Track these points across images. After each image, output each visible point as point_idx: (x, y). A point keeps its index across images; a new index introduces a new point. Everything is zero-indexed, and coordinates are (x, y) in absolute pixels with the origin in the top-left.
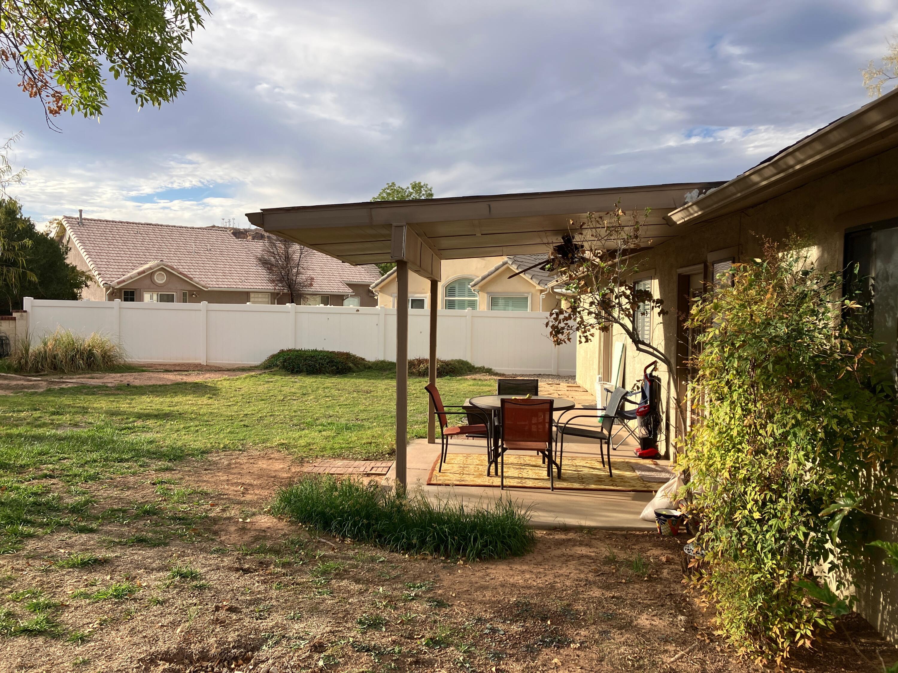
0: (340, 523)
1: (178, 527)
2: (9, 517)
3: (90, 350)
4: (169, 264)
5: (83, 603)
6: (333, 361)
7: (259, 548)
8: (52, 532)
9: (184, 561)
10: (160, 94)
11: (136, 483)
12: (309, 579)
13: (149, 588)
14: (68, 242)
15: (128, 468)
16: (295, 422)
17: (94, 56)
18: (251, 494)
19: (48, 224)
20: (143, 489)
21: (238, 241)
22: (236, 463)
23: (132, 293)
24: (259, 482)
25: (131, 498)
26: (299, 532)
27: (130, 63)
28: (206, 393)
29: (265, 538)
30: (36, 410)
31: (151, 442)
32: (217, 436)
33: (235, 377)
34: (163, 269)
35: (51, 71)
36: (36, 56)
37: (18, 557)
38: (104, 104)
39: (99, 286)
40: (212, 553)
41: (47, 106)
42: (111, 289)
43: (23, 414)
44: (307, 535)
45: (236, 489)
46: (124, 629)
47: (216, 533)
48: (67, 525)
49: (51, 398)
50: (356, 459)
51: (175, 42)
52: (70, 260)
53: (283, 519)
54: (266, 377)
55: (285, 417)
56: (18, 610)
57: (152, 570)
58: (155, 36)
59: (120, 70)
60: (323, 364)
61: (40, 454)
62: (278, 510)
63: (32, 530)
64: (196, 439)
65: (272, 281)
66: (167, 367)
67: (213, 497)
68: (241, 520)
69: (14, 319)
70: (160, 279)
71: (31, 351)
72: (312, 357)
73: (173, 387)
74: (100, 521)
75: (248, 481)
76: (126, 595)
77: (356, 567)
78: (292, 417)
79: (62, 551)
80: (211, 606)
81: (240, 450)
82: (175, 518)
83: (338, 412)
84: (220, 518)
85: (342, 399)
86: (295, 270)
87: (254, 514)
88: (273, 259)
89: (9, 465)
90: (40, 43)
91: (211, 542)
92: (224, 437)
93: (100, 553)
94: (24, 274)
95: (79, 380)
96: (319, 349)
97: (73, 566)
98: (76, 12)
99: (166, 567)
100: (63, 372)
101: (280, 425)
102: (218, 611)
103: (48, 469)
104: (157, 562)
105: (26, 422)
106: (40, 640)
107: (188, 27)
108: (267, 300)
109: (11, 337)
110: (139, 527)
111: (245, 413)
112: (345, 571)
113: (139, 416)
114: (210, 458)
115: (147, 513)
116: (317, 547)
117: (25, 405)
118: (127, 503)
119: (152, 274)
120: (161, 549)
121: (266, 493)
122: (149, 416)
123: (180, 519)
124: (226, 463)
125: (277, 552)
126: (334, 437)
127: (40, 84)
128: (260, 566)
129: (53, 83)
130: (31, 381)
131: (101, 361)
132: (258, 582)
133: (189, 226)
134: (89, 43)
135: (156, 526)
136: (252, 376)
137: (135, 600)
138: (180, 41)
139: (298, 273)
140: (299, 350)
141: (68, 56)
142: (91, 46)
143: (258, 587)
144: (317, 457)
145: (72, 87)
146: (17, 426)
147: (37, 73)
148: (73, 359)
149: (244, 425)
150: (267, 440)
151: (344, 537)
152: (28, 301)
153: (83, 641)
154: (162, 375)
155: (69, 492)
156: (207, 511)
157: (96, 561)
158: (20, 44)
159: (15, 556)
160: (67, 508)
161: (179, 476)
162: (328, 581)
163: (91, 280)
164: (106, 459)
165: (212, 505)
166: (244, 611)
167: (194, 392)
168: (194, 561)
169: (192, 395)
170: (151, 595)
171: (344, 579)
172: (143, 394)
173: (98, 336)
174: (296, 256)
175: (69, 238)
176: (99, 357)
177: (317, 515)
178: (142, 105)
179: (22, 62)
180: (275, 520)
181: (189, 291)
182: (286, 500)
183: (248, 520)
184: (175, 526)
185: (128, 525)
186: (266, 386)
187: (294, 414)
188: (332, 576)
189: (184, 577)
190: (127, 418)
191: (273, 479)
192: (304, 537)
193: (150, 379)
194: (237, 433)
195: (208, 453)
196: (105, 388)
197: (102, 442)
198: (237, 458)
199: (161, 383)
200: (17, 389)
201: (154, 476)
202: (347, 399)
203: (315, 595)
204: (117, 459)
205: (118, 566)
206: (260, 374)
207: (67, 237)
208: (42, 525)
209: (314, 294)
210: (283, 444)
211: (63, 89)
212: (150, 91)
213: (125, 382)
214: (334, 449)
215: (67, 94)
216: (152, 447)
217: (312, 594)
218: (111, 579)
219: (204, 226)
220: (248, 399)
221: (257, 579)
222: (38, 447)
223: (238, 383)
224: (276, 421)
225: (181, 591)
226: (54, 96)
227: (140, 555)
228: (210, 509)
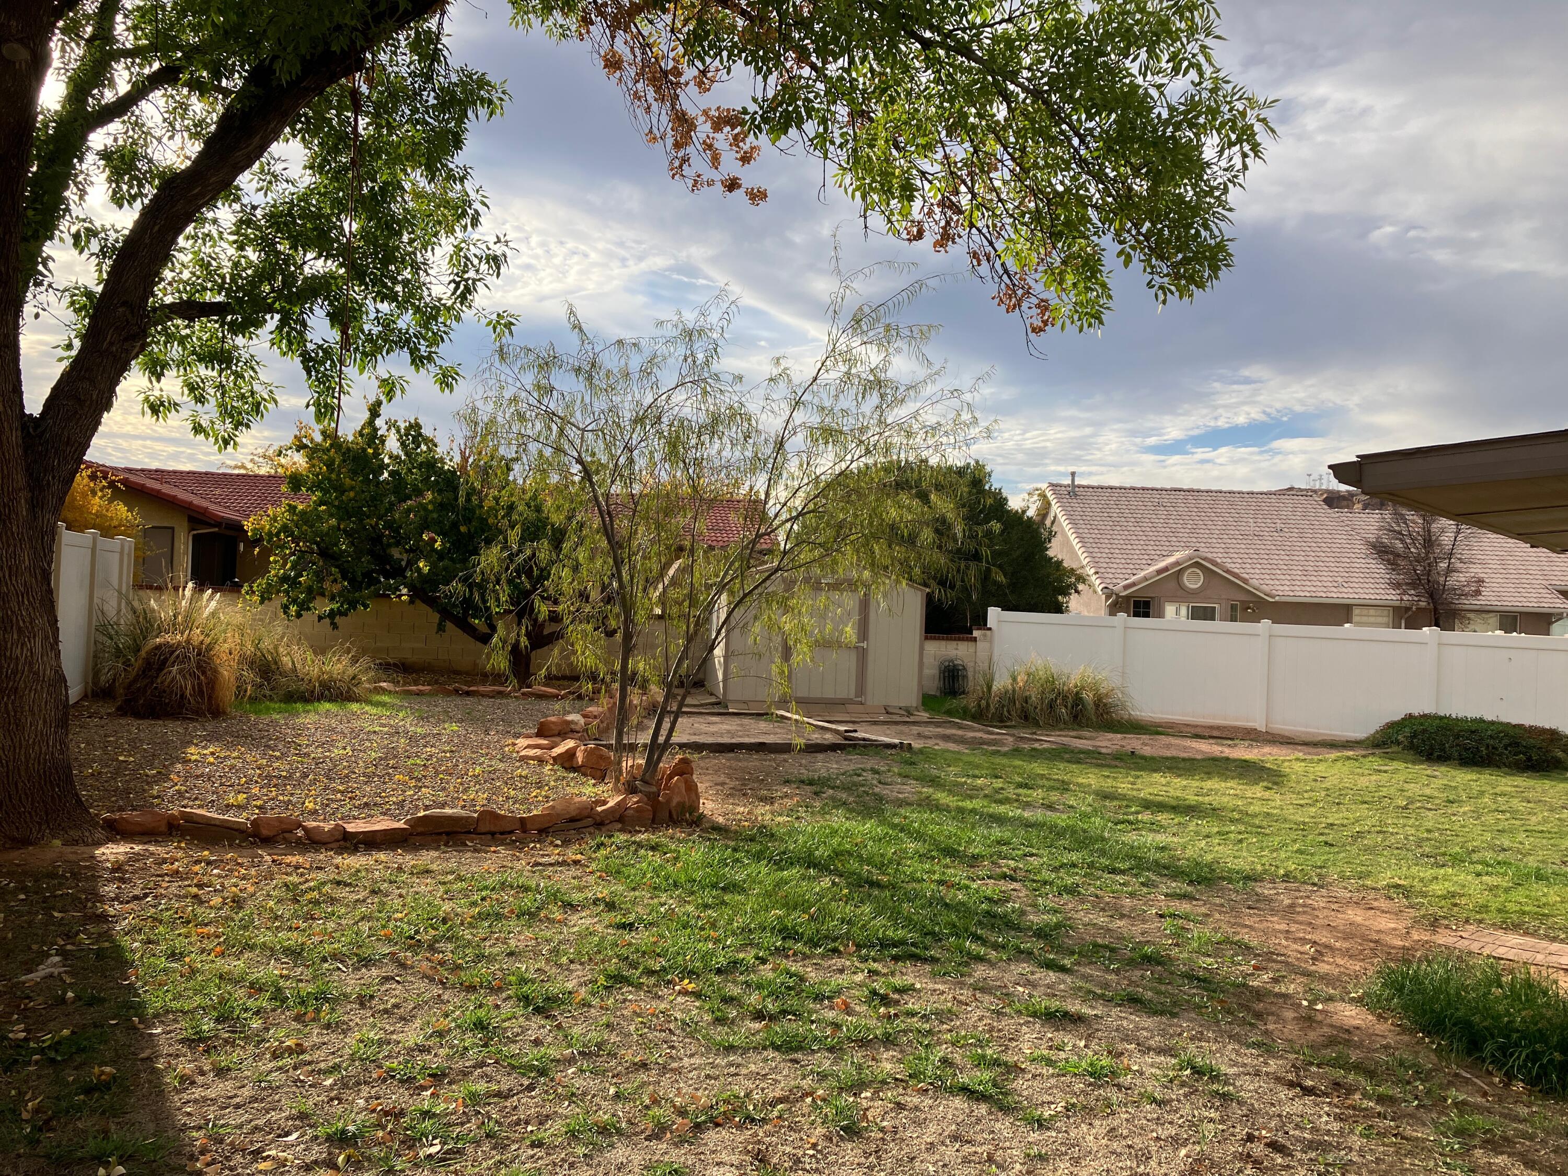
0: (1503, 1049)
1: (1194, 991)
2: (954, 926)
3: (1077, 693)
4: (1209, 556)
5: (1044, 1071)
6: (1517, 744)
7: (1335, 1059)
8: (1009, 959)
9: (1201, 1047)
10: (1191, 280)
11: (1133, 909)
12: (1428, 1135)
13: (1141, 1074)
14: (1053, 523)
15: (1124, 884)
16: (1427, 850)
17: (1095, 238)
18: (1328, 963)
19: (1027, 497)
20: (1144, 921)
21: (1333, 513)
22: (1304, 906)
23: (1147, 604)
24: (1346, 945)
25: (1125, 931)
26: (1417, 1048)
27: (1147, 240)
28: (1261, 779)
29: (1348, 1043)
30: (996, 777)
31: (1163, 849)
32: (1275, 855)
33: (1316, 758)
34: (1197, 565)
35: (1036, 270)
36: (1017, 253)
37: (962, 985)
38: (1108, 308)
39: (1095, 592)
40: (1248, 1047)
41: (1028, 322)
42: (1114, 597)
43: (979, 782)
44: (1433, 1056)
45: (1300, 949)
46: (1101, 1126)
47: (1259, 1015)
48: (1030, 953)
49: (1017, 763)
50: (1554, 939)
51: (1217, 194)
52: (1055, 551)
53: (1386, 1019)
54: (1375, 762)
55: (1406, 839)
56: (957, 1058)
57: (1149, 1049)
58: (1186, 191)
59: (1132, 253)
60: (1496, 749)
61: (998, 843)
62: (1378, 1001)
63: (982, 951)
64: (1237, 854)
65: (1397, 585)
66: (1199, 731)
67: (1259, 955)
68: (1305, 1003)
69: (975, 639)
70: (1193, 581)
71: (994, 688)
72: (1473, 732)
73: (1204, 764)
74: (1076, 957)
75: (1324, 940)
76: (1106, 1076)
77: (1531, 1138)
78: (1422, 840)
79: (1021, 989)
80: (1241, 1131)
81: (1314, 884)
82: (1190, 977)
83: (1521, 843)
84: (1269, 993)
85: (1534, 818)
86: (1443, 565)
87: (1331, 999)
88: (1399, 545)
89: (959, 852)
90: (1023, 233)
91: (1248, 1028)
92: (1288, 858)
93: (1074, 1004)
94: (988, 570)
95: (1059, 740)
96: (1489, 717)
97: (1034, 1015)
98: (1074, 179)
99: (1171, 1049)
100: (1037, 725)
101: (1395, 852)
102: (1252, 1142)
103: (1008, 866)
104: (1157, 1039)
105: (982, 793)
106: (983, 1109)
107: (1239, 166)
108: (1385, 620)
109: (970, 666)
110: (1134, 978)
111: (1329, 821)
112: (1506, 1139)
113: (1147, 805)
114: (1259, 890)
115: (1148, 960)
116: (1451, 1084)
117: (983, 768)
118: (1118, 938)
119: (1180, 572)
120: (1164, 1019)
121: (1358, 966)
122: (1161, 807)
123: (1199, 979)
124: (1287, 902)
125: (1371, 1074)
126: (1507, 890)
127: (1020, 292)
128: (1336, 1090)
129: (1038, 288)
130: (992, 733)
131: (1093, 712)
132: (1328, 1115)
133: (1244, 490)
134: (1090, 221)
135: (1160, 983)
136: (1349, 758)
137: (1119, 1086)
138: (1226, 191)
139: (1450, 570)
140: (1445, 717)
141: (1060, 245)
142: (1092, 224)
143: (1327, 1123)
144: (1467, 921)
145: (1064, 290)
146: (971, 797)
147: (1018, 276)
148: (1051, 705)
149: (1326, 843)
150: (1368, 874)
151: (1509, 1077)
152: (994, 613)
153: (1041, 1126)
154: (1188, 743)
155: (1035, 906)
156: (1246, 976)
157: (1066, 1014)
158: (997, 238)
159: (959, 983)
160: (1030, 928)
161: (1203, 910)
162: (1467, 1150)
163: (1084, 582)
164: (1091, 866)
165: (1256, 968)
166: (1299, 1155)
167: (1241, 776)
168: (1217, 1051)
169: (1236, 781)
170: (1143, 1086)
171: (1502, 1153)
172: (1155, 771)
173: (1089, 672)
174: (1447, 539)
175: (1055, 517)
176: (1091, 706)
177: (1455, 1025)
178: (1164, 302)
179: (998, 265)
180: (1370, 1017)
181: (1242, 602)
182: (1396, 985)
183: (1320, 1007)
184: (1188, 989)
185: (1117, 972)
186: (1374, 778)
187: (1425, 835)
188: (1476, 1142)
189: (1198, 1073)
190: (1127, 806)
191: (1372, 945)
192: (1427, 1061)
193: (1168, 746)
194: (1312, 855)
195: (1255, 880)
196: (1096, 755)
197: (1086, 838)
198: (1308, 897)
199: (1185, 755)
200: (975, 744)
201: (1163, 905)
202: (1545, 821)
203: (1437, 1165)
204: (1107, 867)
205: (1098, 1030)
206: (1364, 756)
207: (1052, 515)
208: (996, 947)
209: (1483, 611)
210: (1397, 886)
211: (1051, 294)
212: (1177, 277)
213: (1129, 748)
214: (1507, 912)
215: (1057, 301)
216: (1163, 857)
217: (1432, 1163)
218: (1085, 1046)
219: (1274, 489)
220: (1336, 798)
221: (1327, 1109)
222: (997, 832)
223: (1321, 769)
224: (1387, 843)
225: (1192, 1093)
226: (1038, 306)
227: (1131, 1021)
228: (1253, 974)
